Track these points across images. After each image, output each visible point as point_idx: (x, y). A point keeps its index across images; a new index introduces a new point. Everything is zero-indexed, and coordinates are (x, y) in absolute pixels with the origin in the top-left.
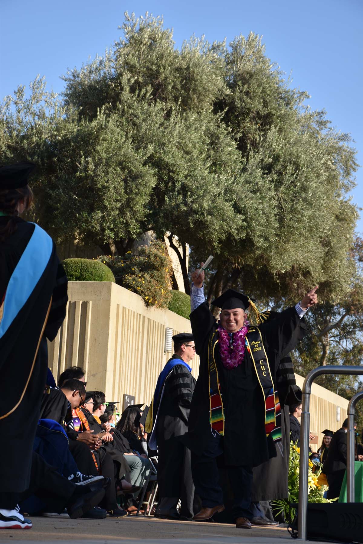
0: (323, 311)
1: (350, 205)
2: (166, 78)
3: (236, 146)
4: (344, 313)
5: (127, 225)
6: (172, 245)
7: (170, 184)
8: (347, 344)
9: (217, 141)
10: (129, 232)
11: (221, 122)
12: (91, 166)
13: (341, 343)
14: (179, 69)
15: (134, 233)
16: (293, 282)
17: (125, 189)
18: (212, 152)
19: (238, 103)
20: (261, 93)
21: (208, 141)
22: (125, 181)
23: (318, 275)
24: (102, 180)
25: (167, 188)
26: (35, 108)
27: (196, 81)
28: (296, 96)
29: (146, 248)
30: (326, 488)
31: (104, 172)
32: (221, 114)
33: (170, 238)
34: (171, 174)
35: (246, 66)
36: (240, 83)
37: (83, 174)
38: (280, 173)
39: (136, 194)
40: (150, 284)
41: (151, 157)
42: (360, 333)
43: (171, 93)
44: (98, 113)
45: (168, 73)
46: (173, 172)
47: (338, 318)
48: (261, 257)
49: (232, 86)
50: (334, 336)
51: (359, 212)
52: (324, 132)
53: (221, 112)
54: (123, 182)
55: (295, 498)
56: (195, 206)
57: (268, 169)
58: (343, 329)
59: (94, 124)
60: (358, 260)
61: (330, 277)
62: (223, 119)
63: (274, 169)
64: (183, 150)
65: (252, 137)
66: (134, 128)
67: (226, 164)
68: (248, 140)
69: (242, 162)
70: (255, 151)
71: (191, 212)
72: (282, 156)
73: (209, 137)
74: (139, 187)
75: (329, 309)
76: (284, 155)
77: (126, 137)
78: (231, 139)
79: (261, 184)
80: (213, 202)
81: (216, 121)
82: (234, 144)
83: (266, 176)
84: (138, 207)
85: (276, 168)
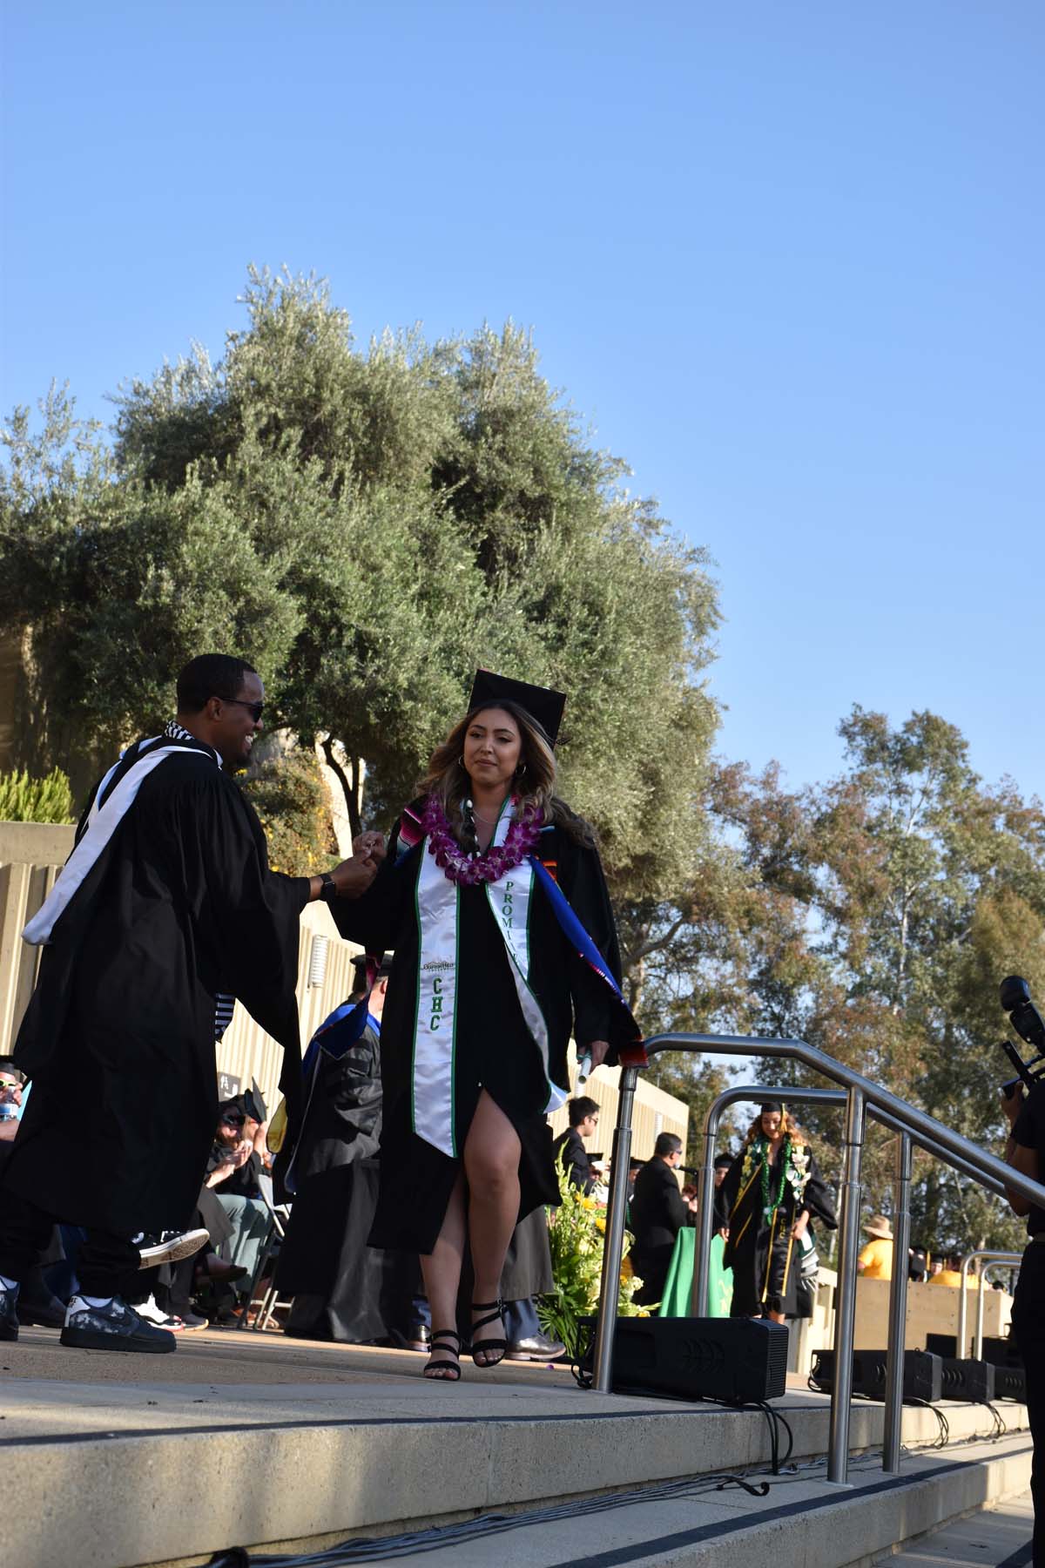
0: (635, 913)
1: (703, 697)
2: (334, 413)
3: (475, 561)
4: (678, 920)
6: (331, 761)
7: (334, 631)
8: (681, 986)
9: (434, 548)
11: (446, 508)
12: (169, 586)
13: (668, 980)
14: (362, 395)
17: (237, 636)
18: (422, 571)
19: (482, 470)
20: (530, 453)
21: (415, 543)
22: (239, 620)
23: (633, 841)
24: (188, 616)
25: (325, 640)
26: (55, 458)
27: (397, 422)
28: (603, 465)
29: (280, 763)
30: (638, 1283)
31: (193, 600)
32: (447, 492)
33: (327, 746)
34: (335, 609)
35: (502, 395)
36: (488, 430)
37: (150, 602)
38: (562, 622)
39: (261, 649)
40: (284, 840)
41: (295, 572)
42: (708, 961)
44: (188, 477)
45: (338, 401)
46: (340, 607)
47: (666, 928)
49: (472, 435)
50: (654, 967)
51: (723, 715)
52: (655, 543)
53: (448, 487)
54: (234, 622)
55: (573, 1302)
56: (383, 680)
57: (539, 612)
58: (673, 952)
59: (178, 498)
60: (711, 810)
61: (654, 845)
62: (450, 502)
63: (550, 611)
64: (363, 561)
65: (508, 542)
66: (261, 513)
67: (452, 595)
68: (498, 547)
69: (484, 594)
70: (512, 573)
71: (374, 692)
72: (567, 588)
73: (417, 538)
74: (266, 635)
75: (648, 911)
76: (573, 585)
77: (244, 527)
78: (464, 544)
79: (523, 643)
80: (420, 672)
81: (435, 505)
82: (470, 555)
83: (534, 624)
85: (556, 611)
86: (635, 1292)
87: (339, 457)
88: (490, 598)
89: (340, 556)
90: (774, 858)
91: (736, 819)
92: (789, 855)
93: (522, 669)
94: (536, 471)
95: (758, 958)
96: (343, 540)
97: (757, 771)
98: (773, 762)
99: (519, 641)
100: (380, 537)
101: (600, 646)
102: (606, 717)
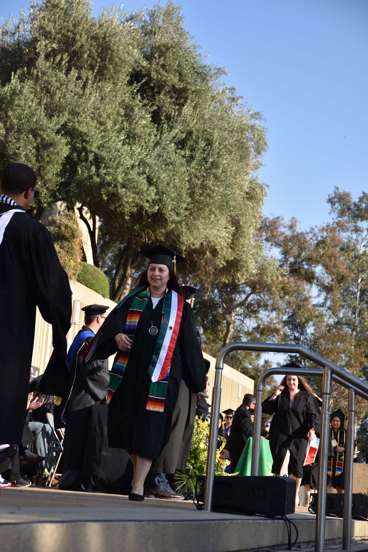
0: (229, 290)
1: (258, 184)
2: (82, 46)
3: (151, 119)
4: (249, 292)
6: (82, 217)
7: (83, 154)
8: (250, 324)
9: (131, 114)
10: (40, 201)
11: (137, 94)
13: (245, 322)
14: (95, 38)
15: (45, 202)
16: (201, 259)
17: (37, 156)
18: (126, 124)
19: (154, 75)
20: (177, 66)
21: (122, 112)
22: (37, 148)
23: (226, 254)
24: (13, 147)
25: (79, 158)
27: (113, 51)
28: (213, 72)
29: (57, 218)
31: (15, 139)
32: (136, 86)
33: (80, 210)
34: (84, 143)
35: (163, 38)
36: (156, 55)
38: (193, 150)
39: (48, 163)
41: (64, 126)
42: (264, 312)
43: (87, 61)
44: (12, 78)
45: (84, 40)
46: (87, 142)
47: (244, 296)
48: (172, 232)
49: (149, 58)
50: (238, 315)
51: (267, 190)
52: (236, 109)
53: (137, 83)
54: (35, 150)
55: (197, 472)
56: (109, 178)
57: (181, 144)
58: (248, 307)
59: (6, 89)
60: (265, 240)
62: (138, 91)
63: (187, 144)
64: (97, 120)
65: (167, 110)
66: (47, 96)
67: (140, 136)
68: (162, 113)
69: (155, 136)
70: (169, 125)
71: (104, 184)
72: (195, 133)
73: (123, 108)
74: (51, 156)
75: (234, 288)
76: (198, 131)
77: (39, 104)
78: (146, 111)
79: (174, 160)
80: (126, 174)
81: (131, 92)
82: (149, 116)
83: (179, 151)
84: (49, 176)
85: (189, 143)
86: (226, 467)
87: (85, 68)
88: (158, 137)
90: (295, 263)
91: (278, 245)
92: (303, 261)
94: (181, 75)
95: (288, 310)
96: (87, 109)
97: (287, 221)
98: (293, 218)
99: (172, 158)
100: (105, 108)
101: (211, 160)
102: (215, 194)
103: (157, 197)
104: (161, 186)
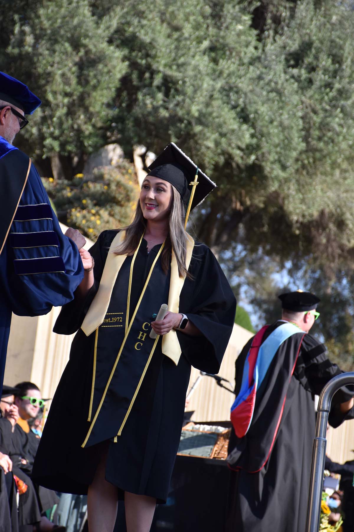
3: (250, 23)
5: (79, 132)
7: (147, 75)
9: (221, 14)
10: (82, 143)
12: (30, 39)
15: (90, 145)
16: (320, 235)
17: (79, 77)
18: (212, 31)
21: (208, 11)
22: (80, 65)
24: (44, 62)
25: (141, 81)
29: (106, 171)
31: (48, 49)
33: (143, 157)
34: (148, 59)
37: (16, 51)
38: (312, 69)
39: (95, 88)
40: (107, 225)
46: (153, 57)
48: (276, 194)
54: (77, 67)
56: (180, 113)
63: (303, 61)
64: (169, 24)
65: (275, 10)
67: (233, 49)
68: (268, 13)
69: (256, 48)
70: (276, 32)
71: (174, 119)
72: (317, 44)
73: (210, 6)
74: (99, 77)
76: (321, 42)
78: (243, 11)
79: (282, 84)
80: (208, 105)
82: (247, 18)
83: (290, 69)
84: (95, 108)
85: (307, 60)
88: (259, 50)
89: (153, 19)
93: (281, 104)
96: (155, 6)
99: (280, 82)
100: (182, 5)
101: (337, 86)
102: (341, 138)
103: (255, 141)
104: (259, 124)
